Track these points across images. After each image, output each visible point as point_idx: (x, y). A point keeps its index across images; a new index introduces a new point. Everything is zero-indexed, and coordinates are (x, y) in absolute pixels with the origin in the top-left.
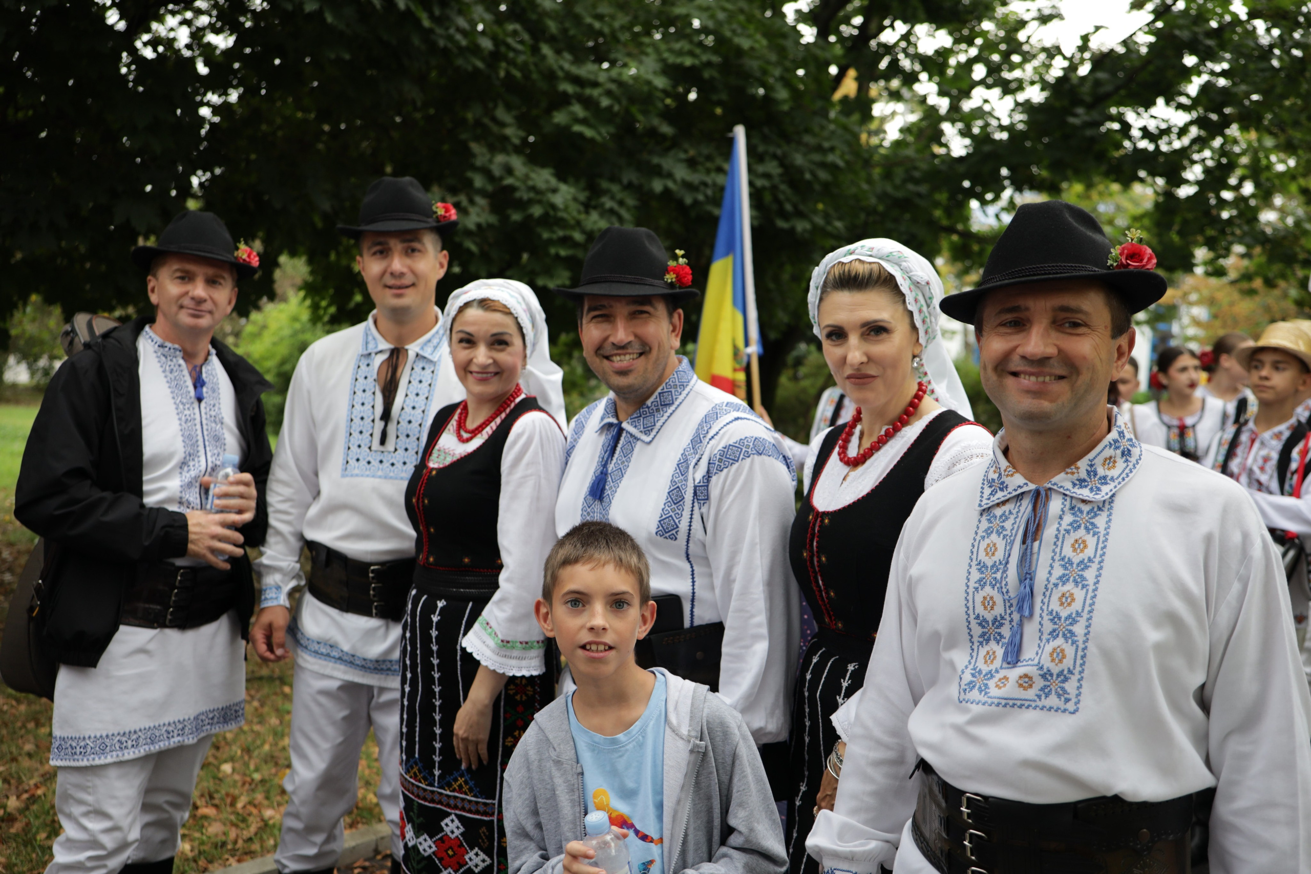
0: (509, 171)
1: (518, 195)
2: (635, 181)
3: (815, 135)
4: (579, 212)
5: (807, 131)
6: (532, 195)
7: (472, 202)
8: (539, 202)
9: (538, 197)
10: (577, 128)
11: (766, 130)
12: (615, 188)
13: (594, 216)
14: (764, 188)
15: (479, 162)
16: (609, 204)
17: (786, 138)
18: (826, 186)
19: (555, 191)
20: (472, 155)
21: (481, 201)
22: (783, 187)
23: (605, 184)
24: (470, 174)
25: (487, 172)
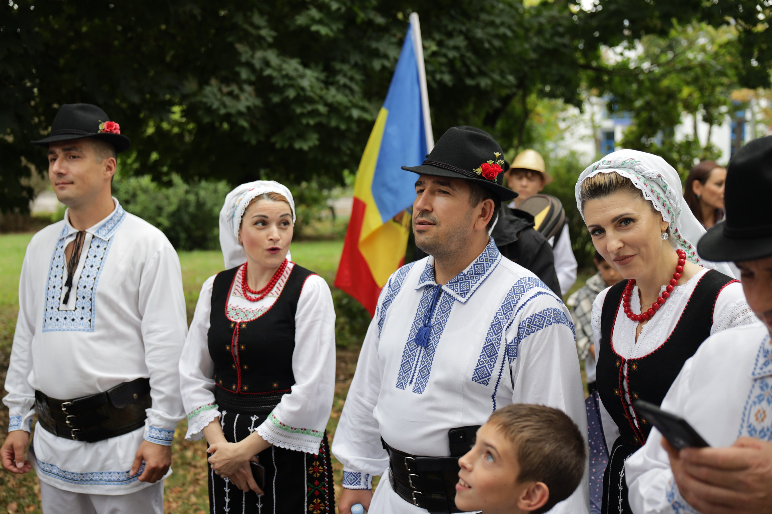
0: (267, 63)
1: (275, 82)
2: (360, 62)
3: (489, 13)
4: (321, 89)
5: (482, 10)
6: (286, 81)
7: (242, 90)
8: (292, 86)
9: (291, 82)
10: (314, 28)
11: (453, 12)
12: (346, 68)
13: (333, 91)
14: (454, 58)
15: (243, 59)
16: (342, 80)
17: (468, 17)
18: (499, 51)
19: (302, 76)
20: (238, 54)
21: (248, 88)
22: (469, 55)
23: (338, 66)
24: (237, 69)
25: (249, 65)
